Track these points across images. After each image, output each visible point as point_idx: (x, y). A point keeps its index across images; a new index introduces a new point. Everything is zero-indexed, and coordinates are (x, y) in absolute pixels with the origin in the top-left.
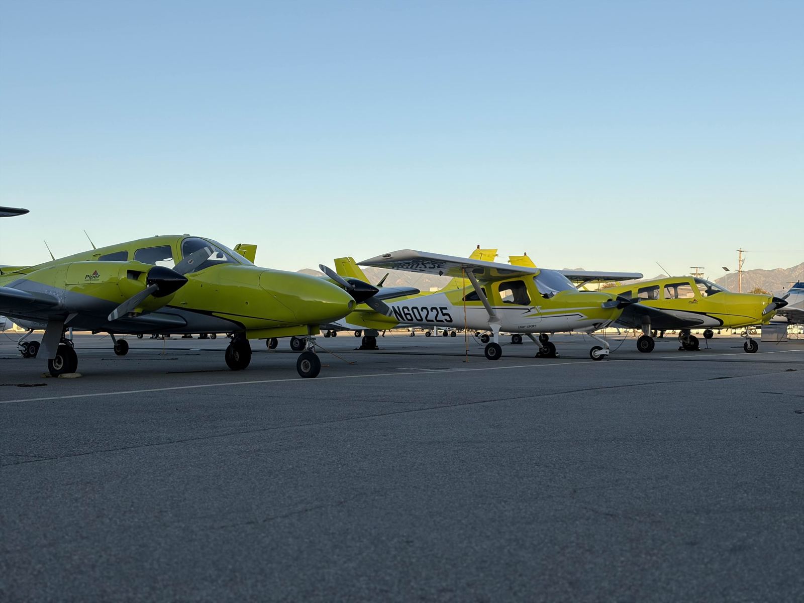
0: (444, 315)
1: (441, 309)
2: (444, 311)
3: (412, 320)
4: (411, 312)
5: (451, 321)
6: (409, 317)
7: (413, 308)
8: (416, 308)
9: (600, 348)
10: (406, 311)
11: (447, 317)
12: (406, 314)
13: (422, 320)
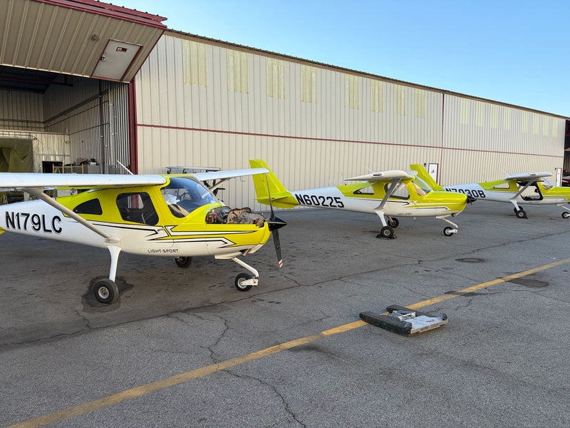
0: (337, 202)
1: (335, 198)
2: (338, 200)
3: (311, 204)
4: (310, 199)
5: (343, 206)
6: (308, 202)
7: (312, 197)
8: (315, 197)
9: (451, 229)
10: (306, 198)
11: (340, 204)
12: (306, 200)
13: (319, 204)
